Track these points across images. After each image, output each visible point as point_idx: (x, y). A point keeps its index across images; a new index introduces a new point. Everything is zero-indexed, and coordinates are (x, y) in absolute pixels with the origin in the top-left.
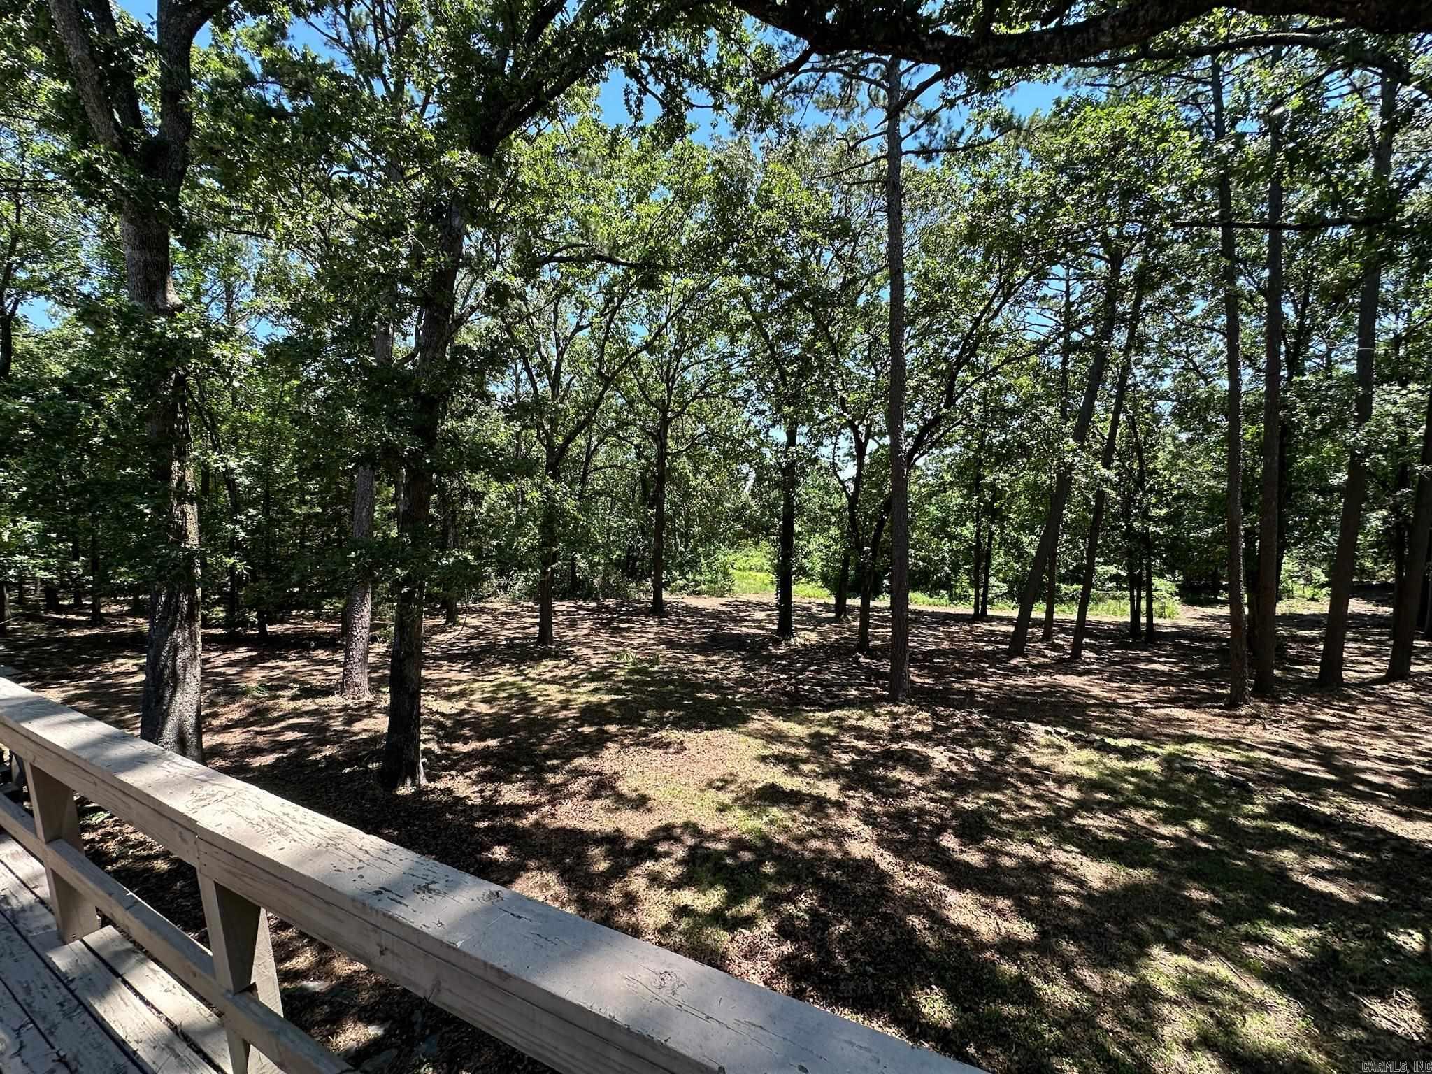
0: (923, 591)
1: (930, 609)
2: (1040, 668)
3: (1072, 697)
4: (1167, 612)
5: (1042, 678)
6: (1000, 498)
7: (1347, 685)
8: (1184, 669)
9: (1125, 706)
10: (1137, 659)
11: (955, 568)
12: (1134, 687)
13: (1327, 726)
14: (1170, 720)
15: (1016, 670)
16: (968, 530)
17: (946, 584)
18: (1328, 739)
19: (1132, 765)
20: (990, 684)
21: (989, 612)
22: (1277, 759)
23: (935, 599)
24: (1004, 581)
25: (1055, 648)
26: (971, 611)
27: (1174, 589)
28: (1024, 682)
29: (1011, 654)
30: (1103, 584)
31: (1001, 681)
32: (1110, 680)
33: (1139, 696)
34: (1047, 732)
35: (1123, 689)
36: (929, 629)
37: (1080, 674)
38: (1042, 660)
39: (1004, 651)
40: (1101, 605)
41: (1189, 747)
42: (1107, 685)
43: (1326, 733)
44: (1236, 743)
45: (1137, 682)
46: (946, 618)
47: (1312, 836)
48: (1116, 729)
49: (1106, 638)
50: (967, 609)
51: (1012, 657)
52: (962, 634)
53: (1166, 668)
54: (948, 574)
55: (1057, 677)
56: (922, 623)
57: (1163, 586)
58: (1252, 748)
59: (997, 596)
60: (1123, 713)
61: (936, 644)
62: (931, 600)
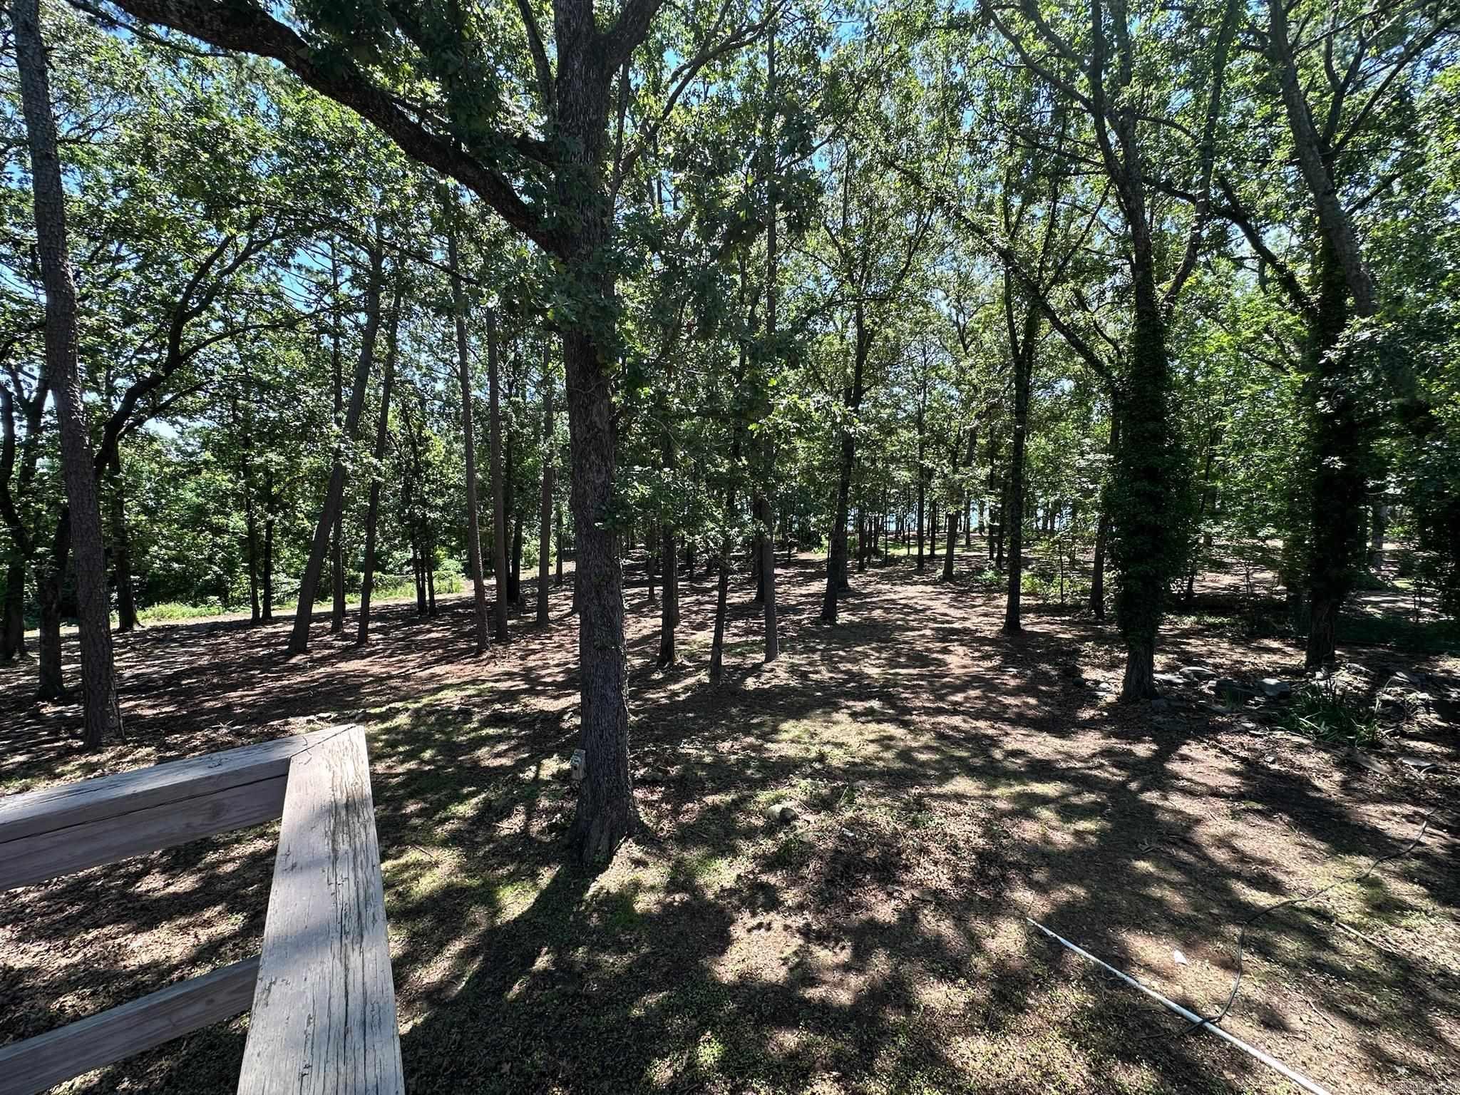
0: (184, 601)
1: (192, 622)
2: (323, 661)
3: (349, 681)
4: (454, 587)
5: (322, 670)
6: (278, 482)
7: (552, 622)
8: (454, 632)
9: (398, 676)
10: (420, 632)
11: (229, 565)
12: (410, 657)
13: (534, 652)
14: (433, 676)
15: (295, 669)
16: (237, 521)
17: (219, 589)
18: (532, 662)
19: (387, 725)
20: (258, 691)
21: (274, 614)
22: (497, 685)
23: (202, 609)
24: (296, 576)
25: (345, 637)
26: (250, 616)
27: (460, 567)
28: (299, 679)
29: (290, 654)
30: (401, 570)
31: (271, 685)
32: (390, 656)
33: (412, 664)
34: (309, 722)
35: (400, 661)
36: (183, 646)
37: (363, 658)
38: (327, 652)
39: (282, 652)
40: (400, 589)
41: (439, 696)
42: (386, 661)
43: (532, 657)
44: (474, 682)
45: (413, 652)
46: (211, 630)
47: (500, 731)
48: (384, 698)
49: (396, 619)
50: (245, 614)
51: (292, 656)
52: (232, 644)
53: (440, 635)
54: (219, 576)
55: (340, 665)
56: (175, 640)
57: (451, 565)
58: (484, 681)
59: (289, 594)
60: (394, 683)
61: (190, 663)
62: (195, 611)
